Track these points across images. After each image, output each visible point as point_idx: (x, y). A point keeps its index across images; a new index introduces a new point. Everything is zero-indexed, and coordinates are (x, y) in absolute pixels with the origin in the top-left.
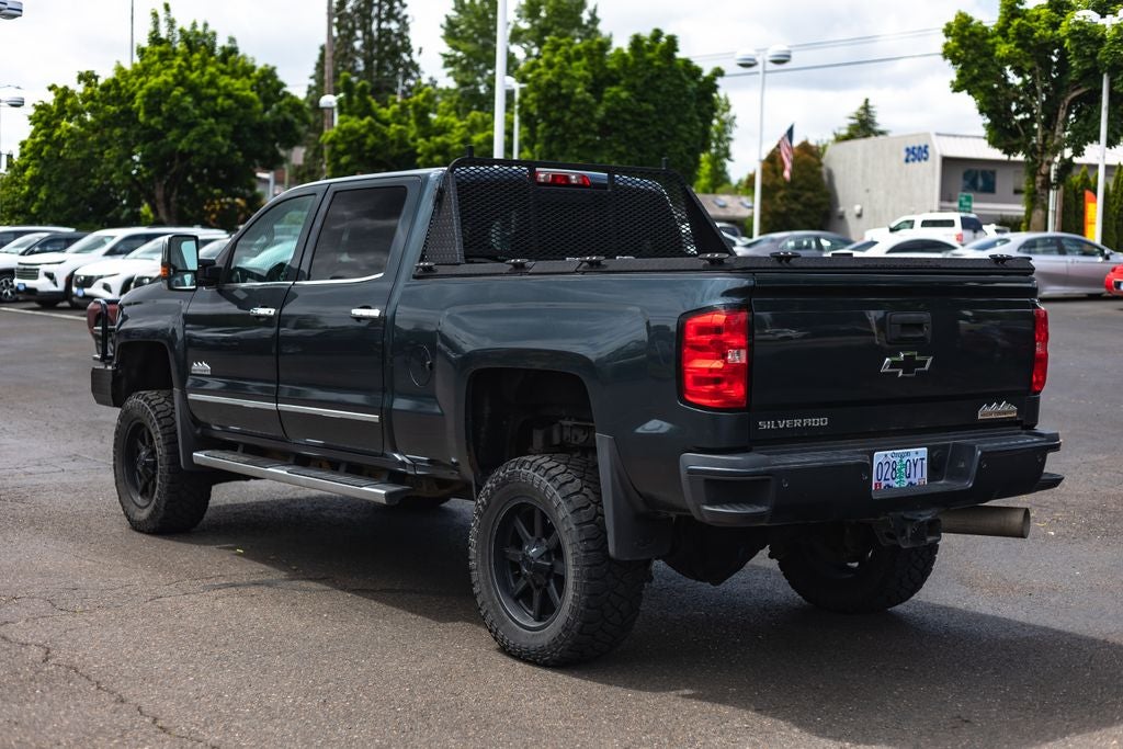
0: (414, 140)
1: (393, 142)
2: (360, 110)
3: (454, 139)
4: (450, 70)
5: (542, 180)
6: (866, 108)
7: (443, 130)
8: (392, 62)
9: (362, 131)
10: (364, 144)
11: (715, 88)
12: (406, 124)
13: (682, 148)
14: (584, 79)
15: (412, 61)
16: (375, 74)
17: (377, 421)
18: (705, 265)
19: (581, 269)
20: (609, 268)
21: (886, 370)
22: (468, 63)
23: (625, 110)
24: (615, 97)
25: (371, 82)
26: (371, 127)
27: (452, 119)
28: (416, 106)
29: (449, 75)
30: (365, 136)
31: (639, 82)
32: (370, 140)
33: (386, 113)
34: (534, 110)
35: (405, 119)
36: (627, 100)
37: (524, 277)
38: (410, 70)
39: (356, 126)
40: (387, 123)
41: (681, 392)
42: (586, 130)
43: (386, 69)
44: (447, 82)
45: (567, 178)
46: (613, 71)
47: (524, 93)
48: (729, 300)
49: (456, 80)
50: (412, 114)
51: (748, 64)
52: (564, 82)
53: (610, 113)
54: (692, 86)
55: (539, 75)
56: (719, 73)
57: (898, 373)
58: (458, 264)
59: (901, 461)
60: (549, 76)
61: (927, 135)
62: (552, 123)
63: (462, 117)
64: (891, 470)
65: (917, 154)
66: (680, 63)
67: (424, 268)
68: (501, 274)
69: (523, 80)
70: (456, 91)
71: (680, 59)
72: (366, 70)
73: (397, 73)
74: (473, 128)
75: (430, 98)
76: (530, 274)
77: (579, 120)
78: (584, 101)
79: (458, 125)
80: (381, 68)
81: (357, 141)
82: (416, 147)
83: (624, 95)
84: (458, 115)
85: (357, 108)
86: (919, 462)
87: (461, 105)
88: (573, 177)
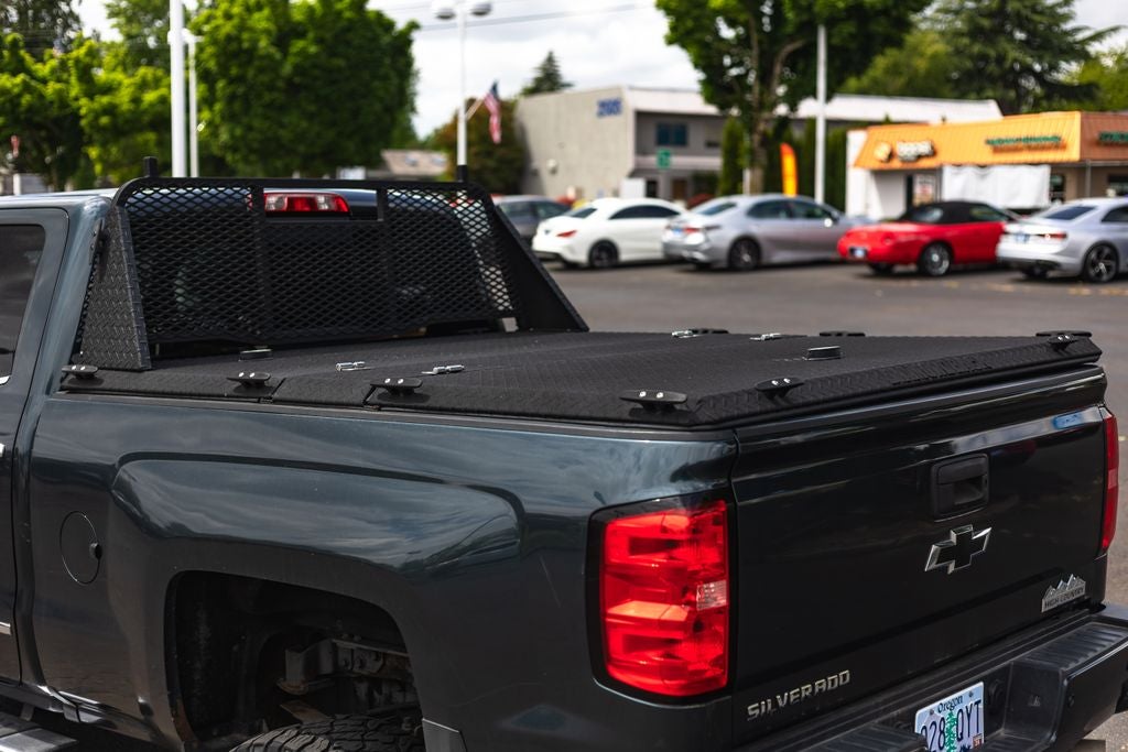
0: (76, 99)
1: (52, 103)
2: (11, 67)
3: (123, 98)
4: (114, 21)
5: (273, 208)
6: (550, 60)
7: (109, 89)
8: (50, 12)
9: (16, 90)
10: (19, 104)
11: (409, 42)
12: (67, 82)
13: (378, 107)
14: (267, 32)
15: (71, 13)
16: (30, 24)
17: (8, 632)
18: (633, 412)
19: (373, 398)
20: (430, 403)
21: (934, 565)
22: (134, 14)
23: (315, 66)
24: (303, 52)
25: (25, 35)
26: (26, 87)
27: (119, 76)
28: (77, 61)
29: (113, 26)
30: (19, 96)
31: (328, 36)
32: (26, 99)
33: (43, 70)
34: (212, 65)
35: (65, 76)
36: (316, 55)
37: (264, 406)
38: (70, 21)
39: (8, 85)
40: (44, 81)
41: (600, 663)
42: (271, 88)
43: (43, 20)
44: (112, 34)
45: (312, 202)
46: (299, 23)
47: (200, 48)
48: (686, 487)
49: (121, 32)
50: (73, 71)
51: (446, 16)
52: (245, 36)
53: (298, 69)
54: (386, 39)
55: (217, 28)
56: (414, 26)
57: (947, 568)
58: (140, 371)
59: (951, 715)
60: (228, 28)
61: (619, 89)
62: (232, 81)
63: (130, 72)
64: (938, 733)
65: (610, 107)
66: (372, 16)
67: (79, 375)
68: (219, 397)
69: (199, 32)
70: (122, 45)
71: (372, 12)
72: (20, 21)
73: (55, 24)
74: (144, 86)
75: (93, 53)
76: (276, 401)
77: (265, 78)
78: (269, 57)
79: (126, 83)
80: (37, 18)
81: (11, 101)
82: (79, 108)
83: (313, 49)
84: (125, 70)
85: (9, 64)
86: (975, 708)
87: (129, 60)
88: (321, 199)
